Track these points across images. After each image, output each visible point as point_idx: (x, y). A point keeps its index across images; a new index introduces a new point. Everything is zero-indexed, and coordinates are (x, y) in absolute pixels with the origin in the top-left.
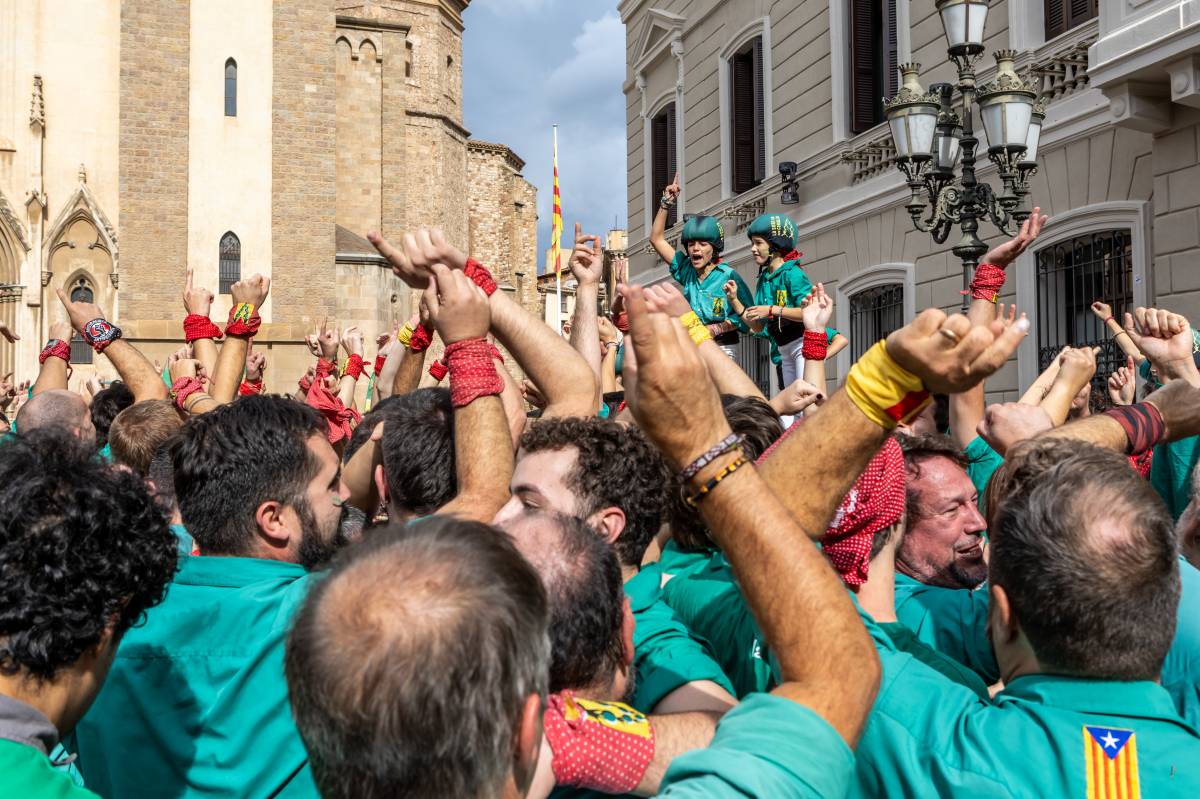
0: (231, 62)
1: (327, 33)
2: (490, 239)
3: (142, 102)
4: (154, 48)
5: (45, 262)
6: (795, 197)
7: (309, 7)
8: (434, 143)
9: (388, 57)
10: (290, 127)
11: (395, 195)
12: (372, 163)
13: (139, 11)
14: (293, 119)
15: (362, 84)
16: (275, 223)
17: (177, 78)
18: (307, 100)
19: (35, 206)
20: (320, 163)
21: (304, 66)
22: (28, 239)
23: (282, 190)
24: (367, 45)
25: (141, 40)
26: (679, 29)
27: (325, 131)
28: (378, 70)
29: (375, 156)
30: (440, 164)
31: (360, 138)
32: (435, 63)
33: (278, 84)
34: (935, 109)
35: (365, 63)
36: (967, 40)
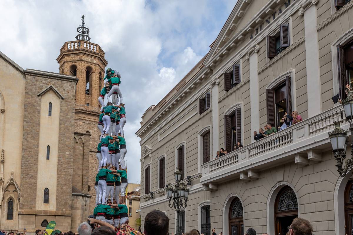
0: (48, 146)
3: (28, 156)
4: (31, 143)
5: (3, 195)
8: (95, 159)
9: (86, 142)
10: (62, 162)
11: (86, 177)
12: (80, 169)
14: (63, 160)
15: (79, 149)
16: (57, 186)
17: (36, 150)
18: (66, 156)
20: (69, 171)
21: (66, 147)
23: (59, 178)
24: (80, 139)
25: (28, 141)
26: (151, 151)
27: (70, 163)
28: (83, 145)
29: (81, 167)
31: (78, 163)
32: (96, 137)
33: (60, 152)
35: (80, 144)
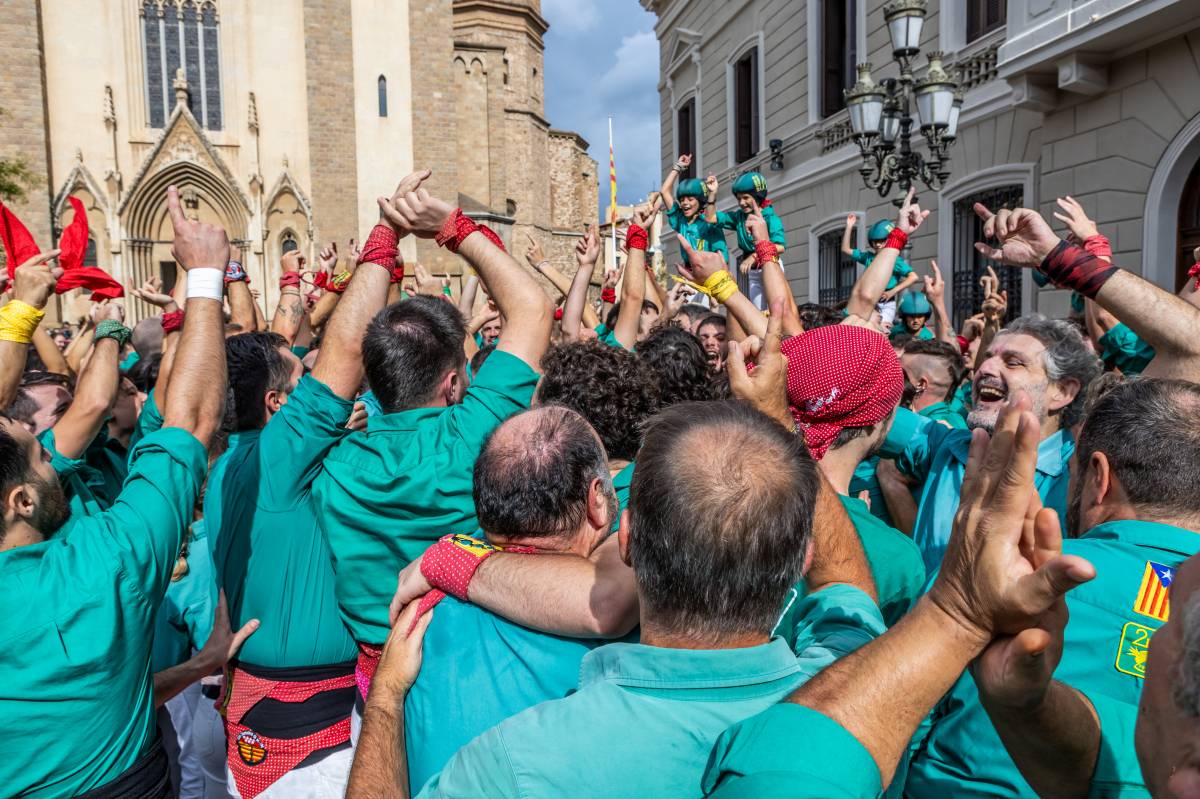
0: (382, 78)
1: (448, 55)
2: (566, 199)
3: (324, 108)
4: (328, 69)
5: (263, 224)
6: (781, 165)
7: (434, 36)
8: (525, 132)
9: (492, 70)
10: (424, 124)
11: (500, 170)
12: (482, 147)
13: (318, 43)
14: (425, 117)
15: (473, 90)
17: (346, 90)
18: (436, 104)
19: (255, 185)
20: (446, 148)
21: (433, 79)
22: (252, 207)
24: (476, 62)
25: (319, 64)
26: (699, 43)
27: (448, 125)
29: (484, 142)
30: (529, 147)
31: (473, 130)
32: (525, 74)
33: (415, 92)
34: (881, 98)
35: (476, 75)
36: (907, 44)
